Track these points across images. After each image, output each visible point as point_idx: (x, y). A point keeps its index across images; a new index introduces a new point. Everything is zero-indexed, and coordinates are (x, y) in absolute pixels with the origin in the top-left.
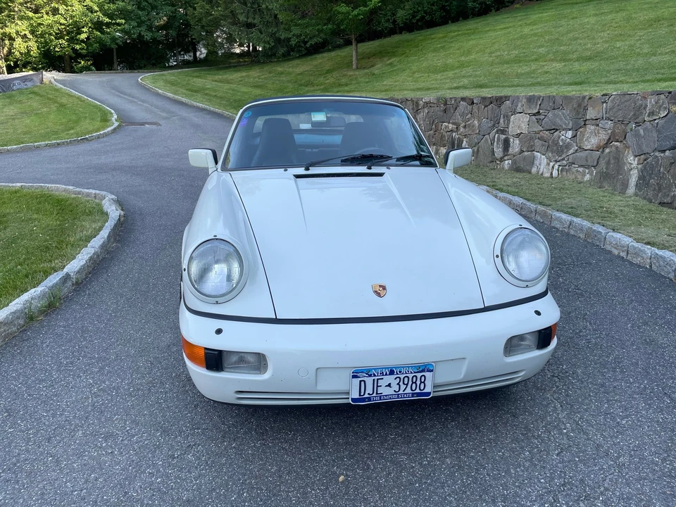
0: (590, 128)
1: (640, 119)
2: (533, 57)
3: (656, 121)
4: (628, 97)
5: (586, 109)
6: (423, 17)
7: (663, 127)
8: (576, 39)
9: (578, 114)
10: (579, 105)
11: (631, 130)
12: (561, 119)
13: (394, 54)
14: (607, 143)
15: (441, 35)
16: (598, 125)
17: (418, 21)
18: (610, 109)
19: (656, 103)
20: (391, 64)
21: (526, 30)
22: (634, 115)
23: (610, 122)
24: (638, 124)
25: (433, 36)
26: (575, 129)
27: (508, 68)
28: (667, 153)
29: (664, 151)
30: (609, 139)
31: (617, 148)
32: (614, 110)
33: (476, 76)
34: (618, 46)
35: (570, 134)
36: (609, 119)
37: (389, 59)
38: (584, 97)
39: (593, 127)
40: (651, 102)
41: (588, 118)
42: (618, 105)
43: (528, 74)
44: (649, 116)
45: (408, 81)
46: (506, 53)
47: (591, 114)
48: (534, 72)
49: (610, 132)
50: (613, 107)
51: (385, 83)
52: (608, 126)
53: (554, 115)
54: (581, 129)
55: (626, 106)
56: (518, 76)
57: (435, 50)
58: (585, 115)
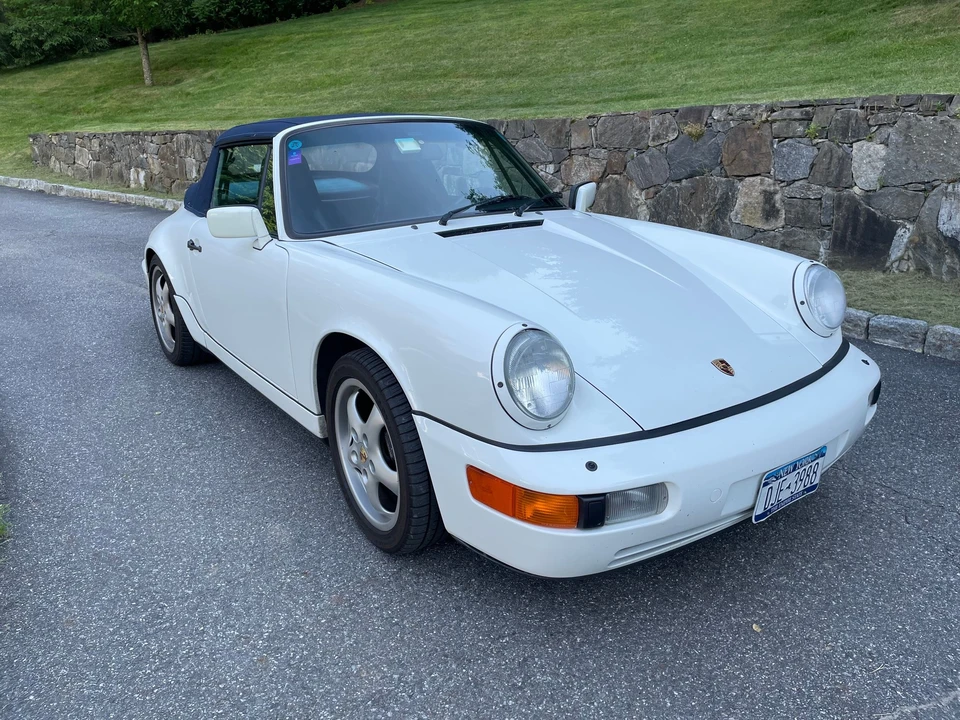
0: (578, 159)
1: (642, 145)
2: (439, 72)
3: (665, 146)
4: (622, 119)
5: (568, 135)
6: (236, 11)
7: (674, 152)
8: (485, 49)
9: (560, 142)
10: (559, 132)
11: (633, 158)
12: (537, 150)
13: (209, 64)
14: (602, 177)
15: (278, 38)
16: (587, 155)
17: (229, 14)
18: (601, 135)
19: (661, 124)
20: (211, 78)
21: (409, 35)
22: (634, 139)
23: (603, 151)
24: (640, 151)
25: (266, 39)
26: (558, 162)
27: (410, 86)
28: (684, 182)
29: (679, 181)
30: (605, 171)
31: (617, 181)
32: (607, 135)
33: (368, 97)
34: (542, 58)
35: (551, 168)
36: (600, 146)
37: (206, 71)
38: (564, 121)
39: (581, 158)
40: (653, 123)
41: (573, 146)
42: (611, 129)
43: (446, 94)
44: (653, 140)
45: (258, 104)
46: (396, 65)
47: (576, 141)
48: (450, 90)
49: (605, 162)
50: (605, 132)
51: (218, 106)
52: (600, 156)
53: (526, 145)
54: (565, 162)
55: (621, 130)
56: (432, 96)
57: (279, 59)
58: (569, 142)
